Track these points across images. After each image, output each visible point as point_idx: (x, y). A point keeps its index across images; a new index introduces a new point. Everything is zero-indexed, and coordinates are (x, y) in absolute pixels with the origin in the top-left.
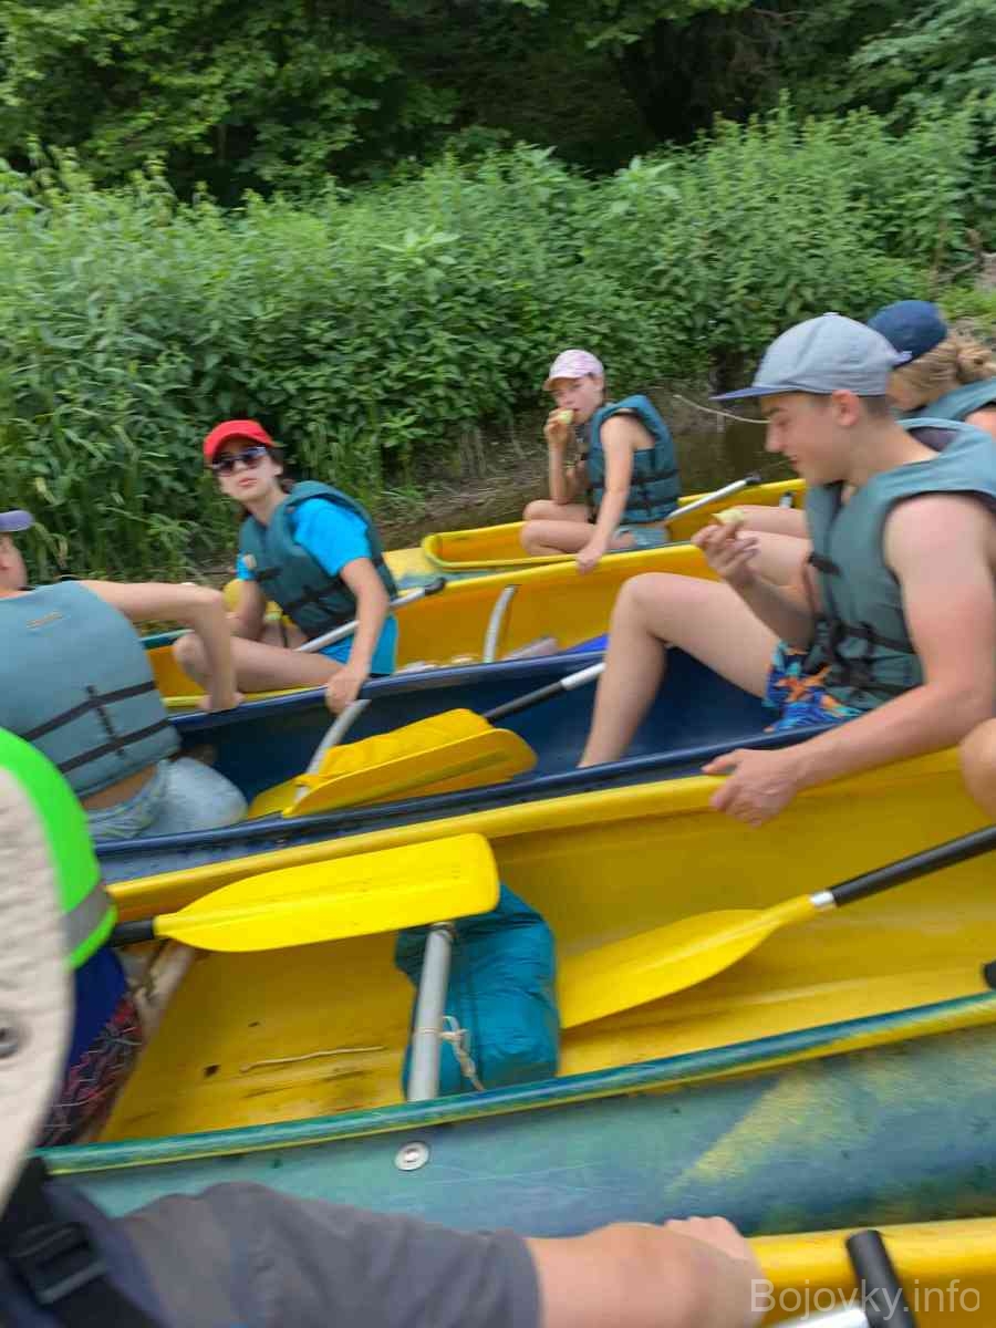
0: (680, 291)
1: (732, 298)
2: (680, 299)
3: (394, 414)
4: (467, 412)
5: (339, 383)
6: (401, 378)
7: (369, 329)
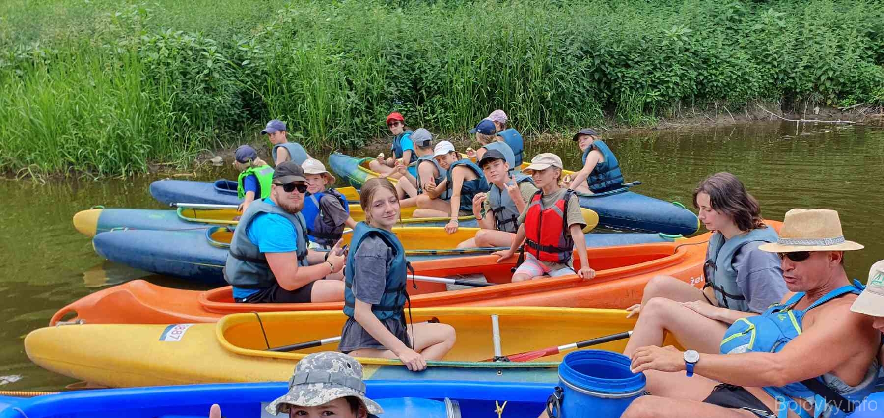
0: (776, 63)
1: (796, 70)
2: (775, 66)
3: (652, 90)
4: (679, 94)
5: (636, 76)
6: (658, 78)
7: (652, 59)
